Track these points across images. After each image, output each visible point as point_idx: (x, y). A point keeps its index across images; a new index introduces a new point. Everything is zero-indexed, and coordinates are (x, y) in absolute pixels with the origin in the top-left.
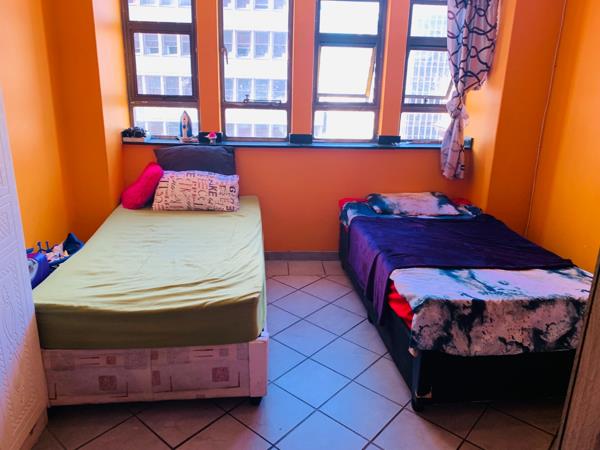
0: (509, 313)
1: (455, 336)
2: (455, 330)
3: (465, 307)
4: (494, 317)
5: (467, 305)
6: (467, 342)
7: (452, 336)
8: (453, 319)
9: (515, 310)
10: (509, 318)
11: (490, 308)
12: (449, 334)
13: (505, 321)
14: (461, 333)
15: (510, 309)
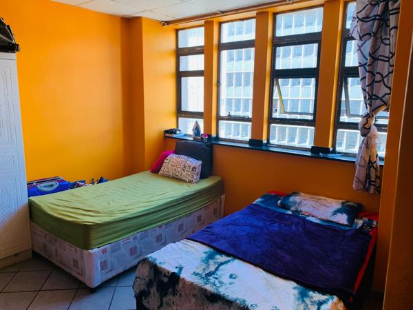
0: (194, 296)
1: (152, 294)
2: (153, 290)
3: (165, 276)
4: (183, 294)
5: (167, 274)
6: (159, 304)
7: (150, 293)
8: (155, 280)
9: (199, 295)
10: (193, 300)
11: (181, 285)
12: (149, 290)
13: (190, 302)
14: (157, 295)
15: (195, 293)
